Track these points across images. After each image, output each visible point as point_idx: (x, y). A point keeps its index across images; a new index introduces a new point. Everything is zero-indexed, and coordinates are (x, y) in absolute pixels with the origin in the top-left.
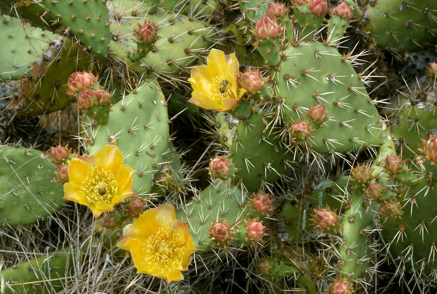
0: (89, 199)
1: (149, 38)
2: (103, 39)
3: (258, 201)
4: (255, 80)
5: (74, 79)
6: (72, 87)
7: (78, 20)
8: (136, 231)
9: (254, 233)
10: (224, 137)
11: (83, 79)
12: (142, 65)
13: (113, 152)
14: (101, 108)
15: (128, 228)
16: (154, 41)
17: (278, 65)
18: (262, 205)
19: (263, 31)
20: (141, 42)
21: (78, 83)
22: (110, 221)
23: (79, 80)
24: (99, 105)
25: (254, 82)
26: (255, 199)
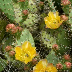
0: (23, 59)
1: (27, 14)
2: (13, 16)
3: (66, 57)
4: (65, 17)
5: (8, 26)
6: (8, 29)
7: (6, 10)
8: (37, 68)
9: (68, 65)
10: (46, 44)
11: (11, 26)
12: (23, 24)
13: (27, 43)
14: (19, 33)
15: (34, 68)
16: (28, 15)
17: (69, 14)
18: (68, 58)
19: (65, 3)
20: (24, 15)
21: (10, 27)
22: (27, 68)
23: (10, 26)
24: (19, 32)
25: (65, 18)
26: (65, 56)
